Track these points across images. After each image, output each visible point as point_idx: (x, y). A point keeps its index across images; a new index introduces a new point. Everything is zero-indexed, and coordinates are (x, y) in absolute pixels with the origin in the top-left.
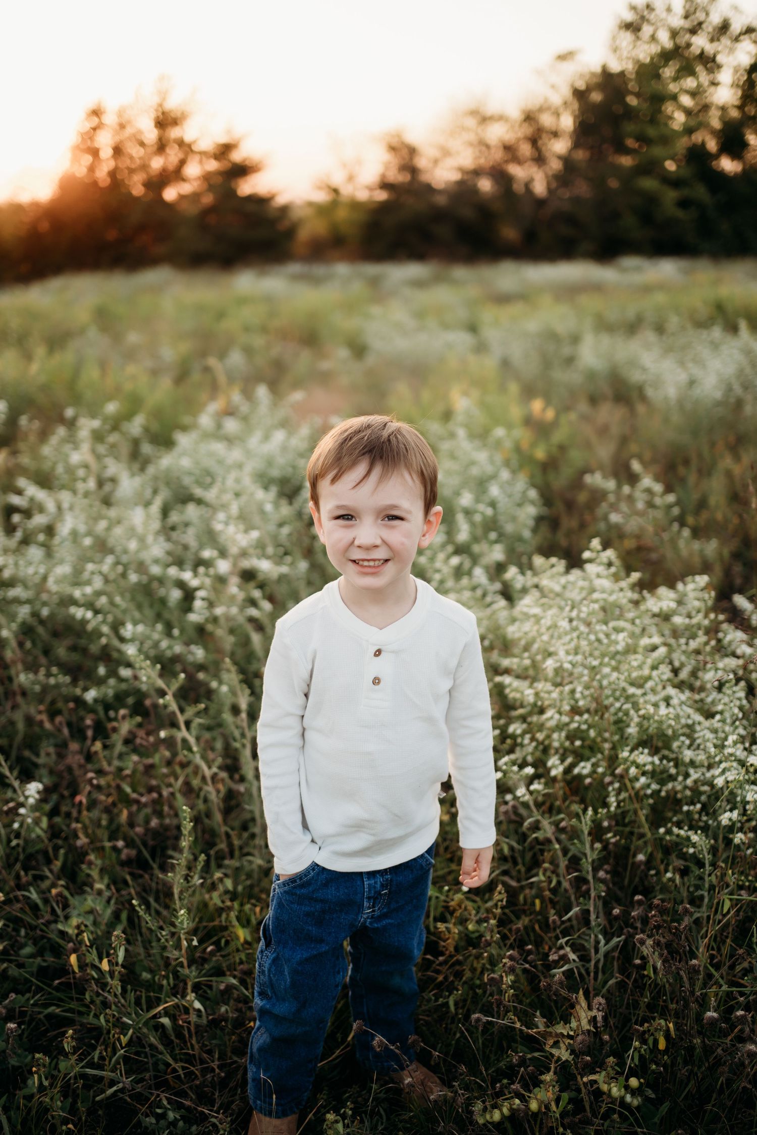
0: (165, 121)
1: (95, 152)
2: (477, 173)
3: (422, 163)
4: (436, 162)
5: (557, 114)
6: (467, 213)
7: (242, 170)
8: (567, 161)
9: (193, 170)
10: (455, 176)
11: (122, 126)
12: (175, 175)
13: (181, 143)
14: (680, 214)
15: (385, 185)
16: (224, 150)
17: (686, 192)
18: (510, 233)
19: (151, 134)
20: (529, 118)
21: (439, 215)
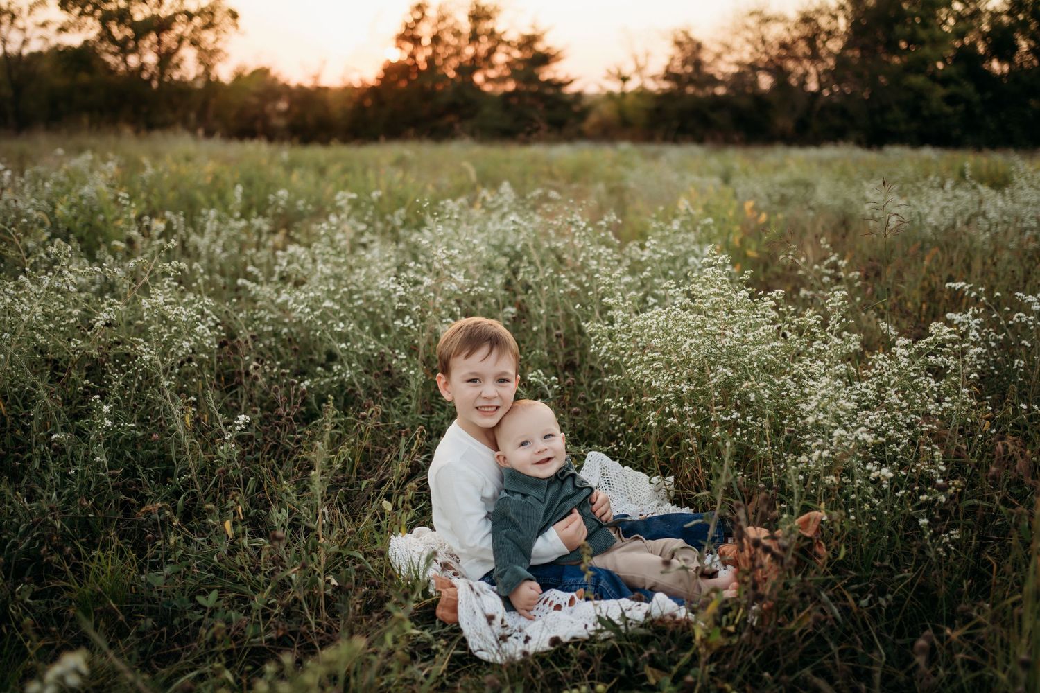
0: (478, 16)
1: (416, 41)
2: (754, 67)
3: (706, 57)
4: (718, 56)
5: (835, 17)
6: (745, 103)
7: (544, 59)
8: (840, 58)
9: (500, 58)
10: (734, 69)
11: (443, 19)
12: (485, 61)
13: (492, 34)
14: (948, 110)
15: (669, 75)
16: (529, 41)
17: (952, 89)
18: (784, 122)
19: (466, 26)
20: (806, 19)
21: (718, 103)
